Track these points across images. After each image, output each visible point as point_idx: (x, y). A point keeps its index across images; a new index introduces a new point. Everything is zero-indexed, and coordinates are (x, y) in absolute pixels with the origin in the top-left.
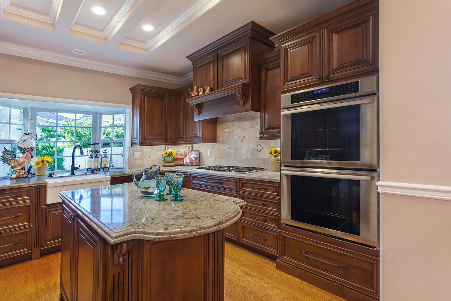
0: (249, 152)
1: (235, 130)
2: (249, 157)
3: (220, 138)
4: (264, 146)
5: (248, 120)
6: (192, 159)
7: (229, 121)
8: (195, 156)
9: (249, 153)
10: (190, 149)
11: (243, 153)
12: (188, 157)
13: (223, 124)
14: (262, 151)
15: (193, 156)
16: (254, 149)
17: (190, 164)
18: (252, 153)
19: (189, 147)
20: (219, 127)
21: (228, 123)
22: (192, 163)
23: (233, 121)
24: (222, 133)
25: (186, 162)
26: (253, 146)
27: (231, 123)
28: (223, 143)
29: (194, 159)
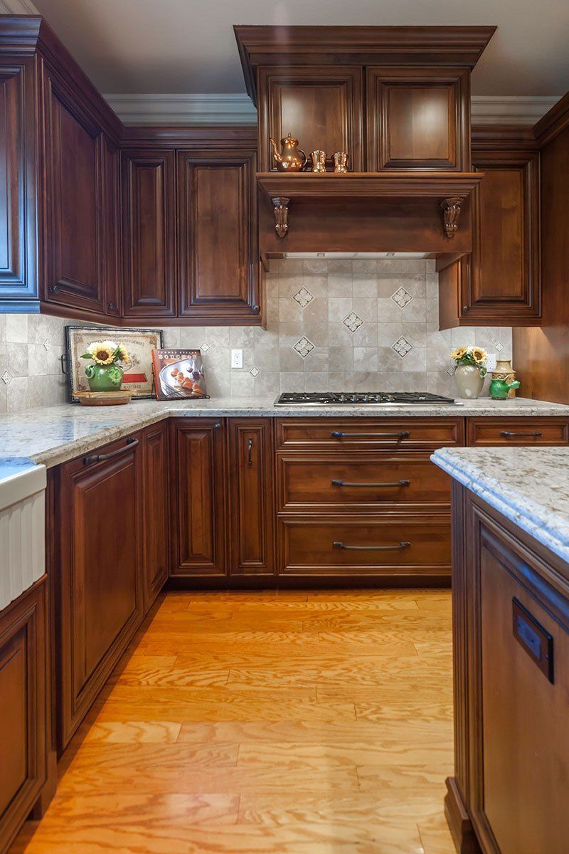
0: (376, 356)
1: (329, 299)
2: (374, 369)
3: (277, 315)
4: (415, 344)
5: (370, 278)
6: (185, 376)
7: (310, 274)
8: (193, 367)
9: (375, 358)
10: (155, 344)
11: (355, 359)
12: (170, 370)
13: (291, 280)
14: (410, 353)
15: (186, 367)
16: (388, 350)
17: (183, 394)
18: (384, 360)
19: (154, 338)
20: (273, 287)
21: (307, 279)
22: (188, 390)
23: (325, 275)
24: (284, 303)
25: (168, 387)
26: (386, 343)
27: (319, 280)
28: (292, 331)
29: (190, 376)
